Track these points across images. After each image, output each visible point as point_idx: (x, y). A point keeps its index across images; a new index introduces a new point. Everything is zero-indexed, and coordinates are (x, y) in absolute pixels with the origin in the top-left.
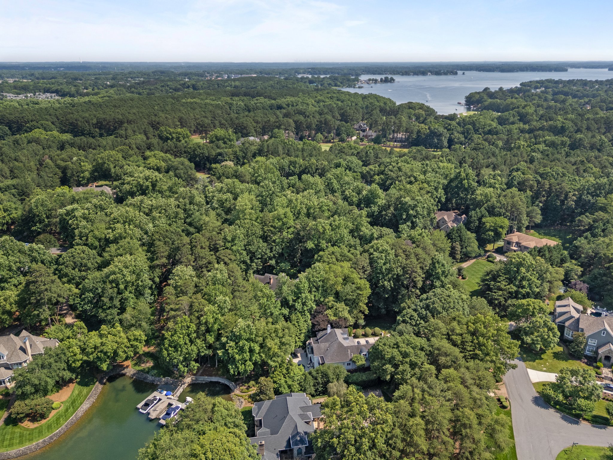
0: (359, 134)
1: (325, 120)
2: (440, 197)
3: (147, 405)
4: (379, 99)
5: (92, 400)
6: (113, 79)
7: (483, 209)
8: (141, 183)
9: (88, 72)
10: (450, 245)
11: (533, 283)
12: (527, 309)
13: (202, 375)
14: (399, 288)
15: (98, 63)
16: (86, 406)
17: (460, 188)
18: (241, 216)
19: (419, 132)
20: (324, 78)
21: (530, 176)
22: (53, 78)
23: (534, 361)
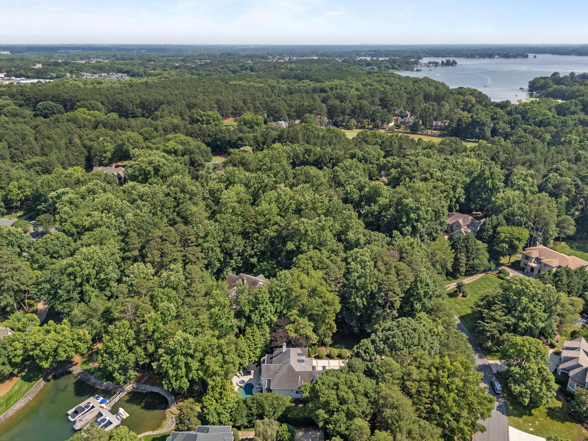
0: (397, 120)
1: (360, 105)
2: (459, 197)
3: (76, 412)
4: (431, 83)
5: (30, 398)
6: (182, 60)
7: (501, 216)
8: (144, 167)
9: (163, 54)
10: (453, 255)
11: (536, 316)
12: (520, 350)
13: (145, 383)
14: (374, 306)
15: (176, 46)
16: (20, 404)
17: (483, 188)
18: (223, 209)
19: (460, 120)
20: (382, 61)
21: (568, 179)
22: (131, 59)
23: (521, 417)
